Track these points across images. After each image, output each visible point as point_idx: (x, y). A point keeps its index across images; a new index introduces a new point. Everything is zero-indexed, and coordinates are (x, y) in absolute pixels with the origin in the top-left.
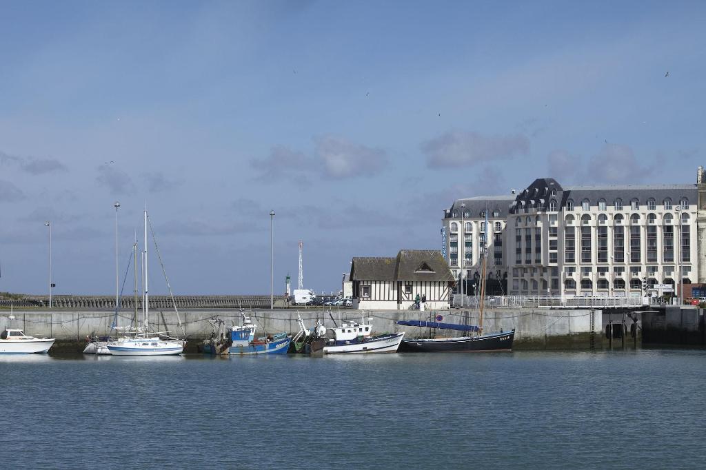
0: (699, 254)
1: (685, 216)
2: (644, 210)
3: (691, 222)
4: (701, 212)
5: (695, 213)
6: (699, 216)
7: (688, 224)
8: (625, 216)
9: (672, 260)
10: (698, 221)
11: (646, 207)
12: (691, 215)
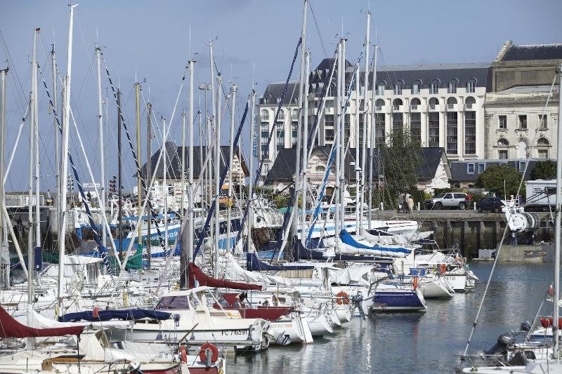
0: (486, 145)
1: (470, 100)
2: (425, 94)
3: (477, 107)
4: (488, 95)
5: (482, 97)
6: (487, 100)
7: (473, 109)
8: (404, 101)
9: (456, 152)
10: (485, 106)
11: (428, 90)
12: (477, 100)
